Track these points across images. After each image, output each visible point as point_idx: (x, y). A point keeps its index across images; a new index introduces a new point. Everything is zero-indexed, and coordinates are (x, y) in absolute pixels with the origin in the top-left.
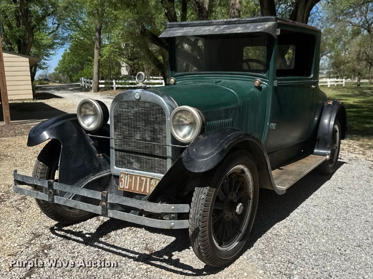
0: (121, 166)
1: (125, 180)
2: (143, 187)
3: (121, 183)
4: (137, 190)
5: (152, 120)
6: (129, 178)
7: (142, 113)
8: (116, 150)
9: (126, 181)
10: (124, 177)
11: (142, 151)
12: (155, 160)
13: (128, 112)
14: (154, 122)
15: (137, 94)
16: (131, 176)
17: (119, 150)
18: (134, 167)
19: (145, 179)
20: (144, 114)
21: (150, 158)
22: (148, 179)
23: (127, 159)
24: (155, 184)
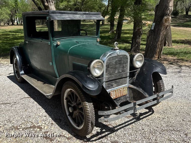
1: (113, 94)
2: (121, 93)
3: (112, 96)
4: (119, 95)
8: (106, 82)
10: (112, 93)
11: (117, 78)
12: (123, 80)
13: (112, 62)
14: (123, 63)
15: (118, 52)
16: (116, 91)
18: (114, 86)
19: (121, 89)
20: (119, 61)
21: (121, 80)
22: (123, 89)
23: (111, 84)
24: (125, 89)
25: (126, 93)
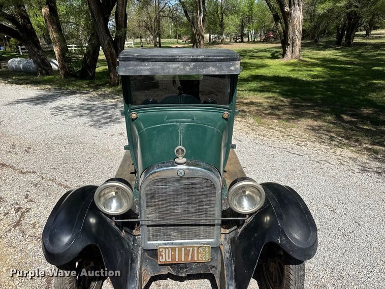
0: (156, 240)
2: (190, 257)
3: (161, 258)
4: (183, 260)
6: (170, 251)
8: (148, 226)
9: (167, 254)
10: (164, 252)
15: (181, 171)
16: (173, 249)
17: (153, 226)
18: (173, 237)
19: (191, 249)
22: (196, 248)
23: (163, 232)
24: (204, 251)
25: (205, 258)
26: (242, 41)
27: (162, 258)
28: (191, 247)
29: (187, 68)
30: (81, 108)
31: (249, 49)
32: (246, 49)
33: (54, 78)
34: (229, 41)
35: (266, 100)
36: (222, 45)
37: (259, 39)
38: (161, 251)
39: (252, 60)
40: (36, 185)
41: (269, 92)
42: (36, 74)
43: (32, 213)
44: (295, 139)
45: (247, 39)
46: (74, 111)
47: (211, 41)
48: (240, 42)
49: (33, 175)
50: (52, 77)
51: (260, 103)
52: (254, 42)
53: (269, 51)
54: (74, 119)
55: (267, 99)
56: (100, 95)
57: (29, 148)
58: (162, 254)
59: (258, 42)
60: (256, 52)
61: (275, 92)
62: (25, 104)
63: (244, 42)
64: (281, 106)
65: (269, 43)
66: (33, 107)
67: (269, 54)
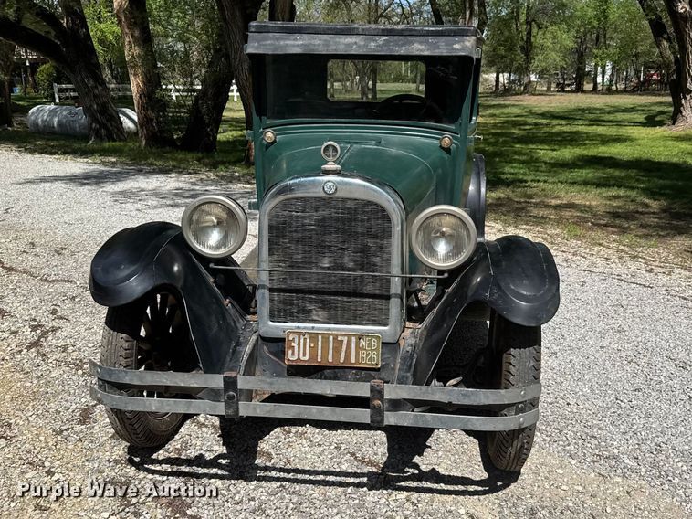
0: (284, 319)
1: (299, 344)
2: (343, 354)
3: (290, 352)
4: (330, 360)
5: (360, 230)
6: (308, 340)
7: (337, 220)
8: (271, 290)
9: (302, 346)
10: (296, 340)
11: (333, 287)
12: (363, 302)
13: (303, 217)
14: (363, 234)
15: (330, 184)
16: (314, 337)
17: (279, 290)
18: (315, 318)
19: (345, 339)
20: (342, 220)
21: (352, 299)
22: (354, 339)
23: (298, 305)
24: (370, 345)
25: (370, 360)
26: (579, 90)
27: (293, 354)
28: (345, 335)
29: (372, 44)
30: (176, 195)
31: (593, 106)
32: (583, 106)
33: (125, 146)
34: (545, 88)
35: (608, 202)
36: (526, 97)
37: (621, 86)
38: (291, 338)
39: (595, 127)
40: (73, 298)
41: (619, 187)
42: (86, 138)
43: (61, 334)
44: (646, 263)
45: (592, 85)
46: (162, 198)
47: (501, 88)
48: (572, 91)
49: (68, 285)
50: (121, 143)
51: (590, 207)
52: (609, 91)
53: (643, 110)
54: (160, 210)
55: (610, 200)
56: (223, 178)
57: (62, 249)
58: (293, 344)
59: (617, 92)
60: (609, 113)
61: (632, 188)
62: (59, 185)
63: (584, 92)
64: (642, 213)
65: (648, 94)
66: (74, 189)
67: (640, 117)
